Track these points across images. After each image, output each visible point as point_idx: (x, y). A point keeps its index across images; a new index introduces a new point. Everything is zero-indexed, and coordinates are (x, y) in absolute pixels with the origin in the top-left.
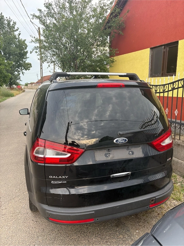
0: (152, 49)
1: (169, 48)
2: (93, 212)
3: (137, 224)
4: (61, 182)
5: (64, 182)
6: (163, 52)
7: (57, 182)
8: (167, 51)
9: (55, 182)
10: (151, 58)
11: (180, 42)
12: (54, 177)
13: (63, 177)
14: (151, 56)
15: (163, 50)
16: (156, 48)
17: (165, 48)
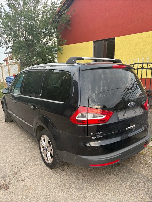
0: (94, 42)
1: (108, 42)
2: (120, 155)
3: (129, 162)
4: (99, 137)
5: (101, 136)
6: (103, 45)
7: (96, 137)
8: (106, 44)
9: (95, 137)
10: (94, 48)
11: (116, 38)
12: (95, 133)
13: (101, 133)
14: (94, 47)
15: (103, 44)
16: (98, 42)
17: (104, 42)
